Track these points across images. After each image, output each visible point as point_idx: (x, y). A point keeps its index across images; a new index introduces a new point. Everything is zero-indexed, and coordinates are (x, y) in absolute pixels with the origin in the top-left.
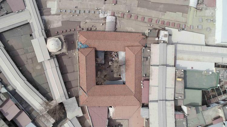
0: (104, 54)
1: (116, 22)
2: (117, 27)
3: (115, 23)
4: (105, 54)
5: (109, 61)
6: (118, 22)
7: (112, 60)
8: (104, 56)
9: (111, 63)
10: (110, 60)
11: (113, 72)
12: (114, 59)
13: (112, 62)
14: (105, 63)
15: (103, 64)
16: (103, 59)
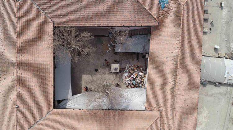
0: (139, 52)
1: (221, 84)
2: (209, 87)
3: (219, 83)
4: (138, 54)
5: (121, 65)
6: (223, 89)
7: (122, 70)
8: (134, 53)
9: (116, 69)
10: (123, 66)
11: (94, 72)
12: (126, 75)
13: (118, 71)
14: (116, 53)
15: (114, 50)
16: (125, 49)
